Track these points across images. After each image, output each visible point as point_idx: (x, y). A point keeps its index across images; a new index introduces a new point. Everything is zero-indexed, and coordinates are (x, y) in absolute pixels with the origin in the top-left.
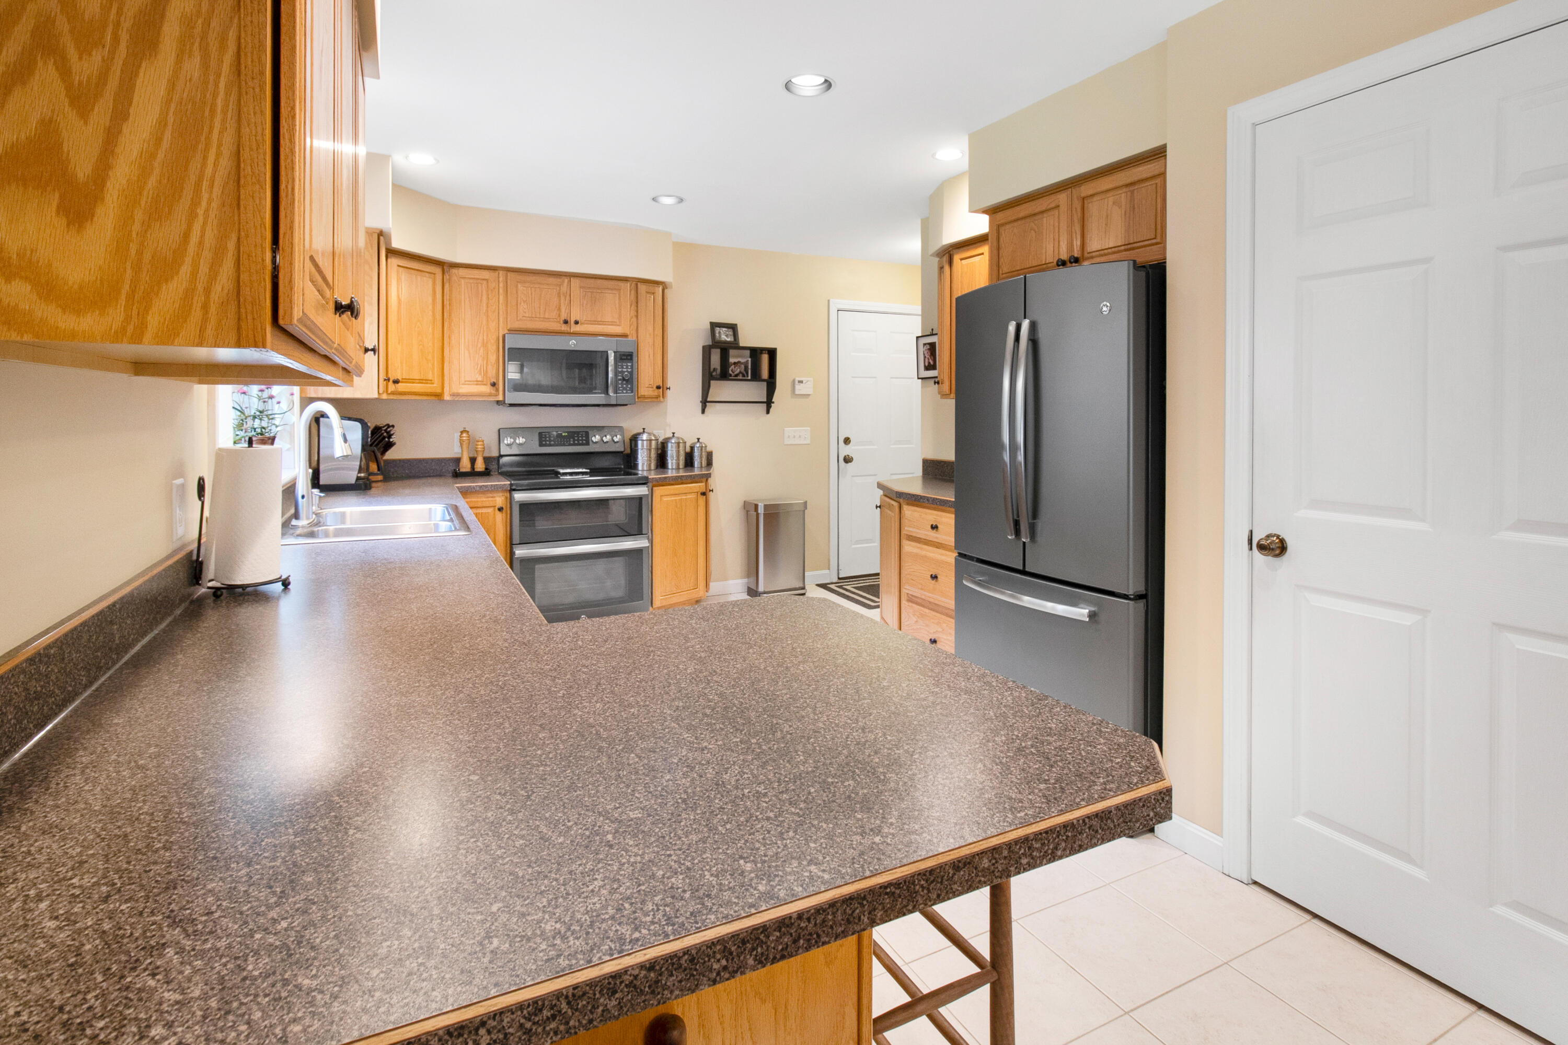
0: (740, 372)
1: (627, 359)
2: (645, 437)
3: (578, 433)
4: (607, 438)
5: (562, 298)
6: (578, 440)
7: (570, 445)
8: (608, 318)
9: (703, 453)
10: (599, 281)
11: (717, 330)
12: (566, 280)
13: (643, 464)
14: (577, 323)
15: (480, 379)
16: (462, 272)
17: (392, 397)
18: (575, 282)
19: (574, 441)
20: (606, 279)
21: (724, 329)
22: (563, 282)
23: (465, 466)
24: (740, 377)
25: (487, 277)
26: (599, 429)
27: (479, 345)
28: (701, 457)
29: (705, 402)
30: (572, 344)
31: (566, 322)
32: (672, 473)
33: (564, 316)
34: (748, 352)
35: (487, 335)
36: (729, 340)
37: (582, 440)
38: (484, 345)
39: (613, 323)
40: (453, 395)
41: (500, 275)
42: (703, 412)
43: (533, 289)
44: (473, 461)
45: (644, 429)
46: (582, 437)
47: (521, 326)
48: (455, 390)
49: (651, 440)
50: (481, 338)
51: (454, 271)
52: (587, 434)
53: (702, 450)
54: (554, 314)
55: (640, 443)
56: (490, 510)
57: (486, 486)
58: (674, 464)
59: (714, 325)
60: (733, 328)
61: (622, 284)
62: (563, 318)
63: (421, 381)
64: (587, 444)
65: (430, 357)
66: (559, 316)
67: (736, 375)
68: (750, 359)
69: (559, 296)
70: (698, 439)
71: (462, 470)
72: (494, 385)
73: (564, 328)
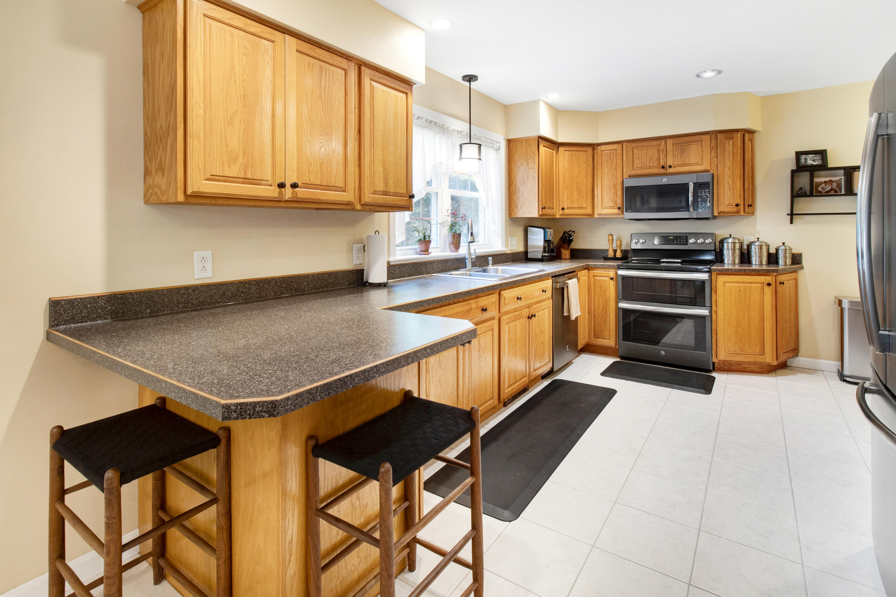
0: (832, 189)
1: (705, 187)
2: (730, 240)
3: (680, 237)
4: (700, 241)
5: (661, 153)
6: (680, 241)
7: (674, 244)
8: (694, 161)
9: (788, 255)
10: (686, 138)
11: (803, 157)
12: (663, 141)
13: (728, 259)
14: (670, 167)
15: (612, 205)
16: (603, 148)
17: (562, 217)
18: (669, 142)
19: (677, 242)
20: (692, 135)
21: (811, 156)
22: (661, 143)
23: (611, 254)
24: (833, 193)
25: (616, 148)
26: (697, 235)
27: (612, 187)
28: (785, 257)
29: (792, 215)
30: (665, 180)
31: (663, 167)
32: (756, 267)
33: (662, 164)
34: (842, 172)
35: (616, 181)
36: (816, 163)
37: (683, 241)
38: (615, 186)
39: (697, 164)
40: (599, 215)
41: (624, 145)
42: (791, 222)
43: (642, 150)
44: (615, 251)
45: (730, 235)
46: (683, 239)
47: (635, 173)
48: (599, 213)
49: (734, 243)
50: (613, 183)
51: (599, 148)
52: (687, 237)
53: (786, 252)
54: (656, 164)
55: (725, 245)
56: (607, 279)
57: (604, 265)
58: (757, 261)
59: (799, 154)
60: (823, 153)
61: (703, 137)
62: (661, 165)
63: (579, 208)
64: (686, 244)
65: (584, 195)
66: (659, 164)
67: (828, 192)
68: (843, 178)
69: (659, 151)
70: (784, 243)
71: (609, 256)
72: (619, 208)
73: (662, 171)
